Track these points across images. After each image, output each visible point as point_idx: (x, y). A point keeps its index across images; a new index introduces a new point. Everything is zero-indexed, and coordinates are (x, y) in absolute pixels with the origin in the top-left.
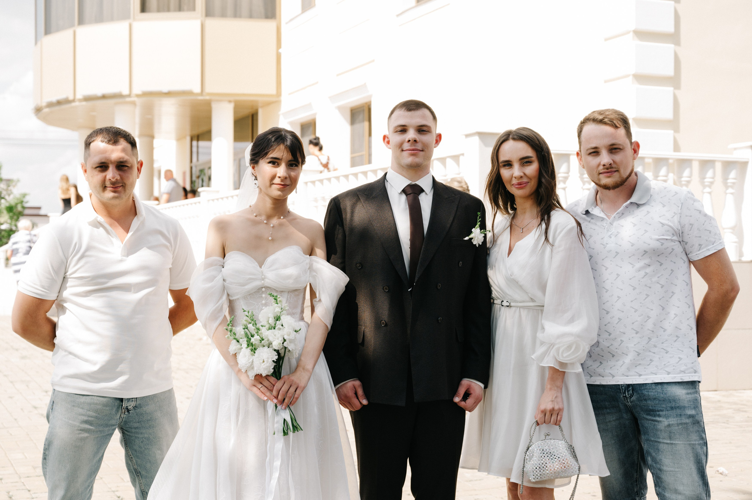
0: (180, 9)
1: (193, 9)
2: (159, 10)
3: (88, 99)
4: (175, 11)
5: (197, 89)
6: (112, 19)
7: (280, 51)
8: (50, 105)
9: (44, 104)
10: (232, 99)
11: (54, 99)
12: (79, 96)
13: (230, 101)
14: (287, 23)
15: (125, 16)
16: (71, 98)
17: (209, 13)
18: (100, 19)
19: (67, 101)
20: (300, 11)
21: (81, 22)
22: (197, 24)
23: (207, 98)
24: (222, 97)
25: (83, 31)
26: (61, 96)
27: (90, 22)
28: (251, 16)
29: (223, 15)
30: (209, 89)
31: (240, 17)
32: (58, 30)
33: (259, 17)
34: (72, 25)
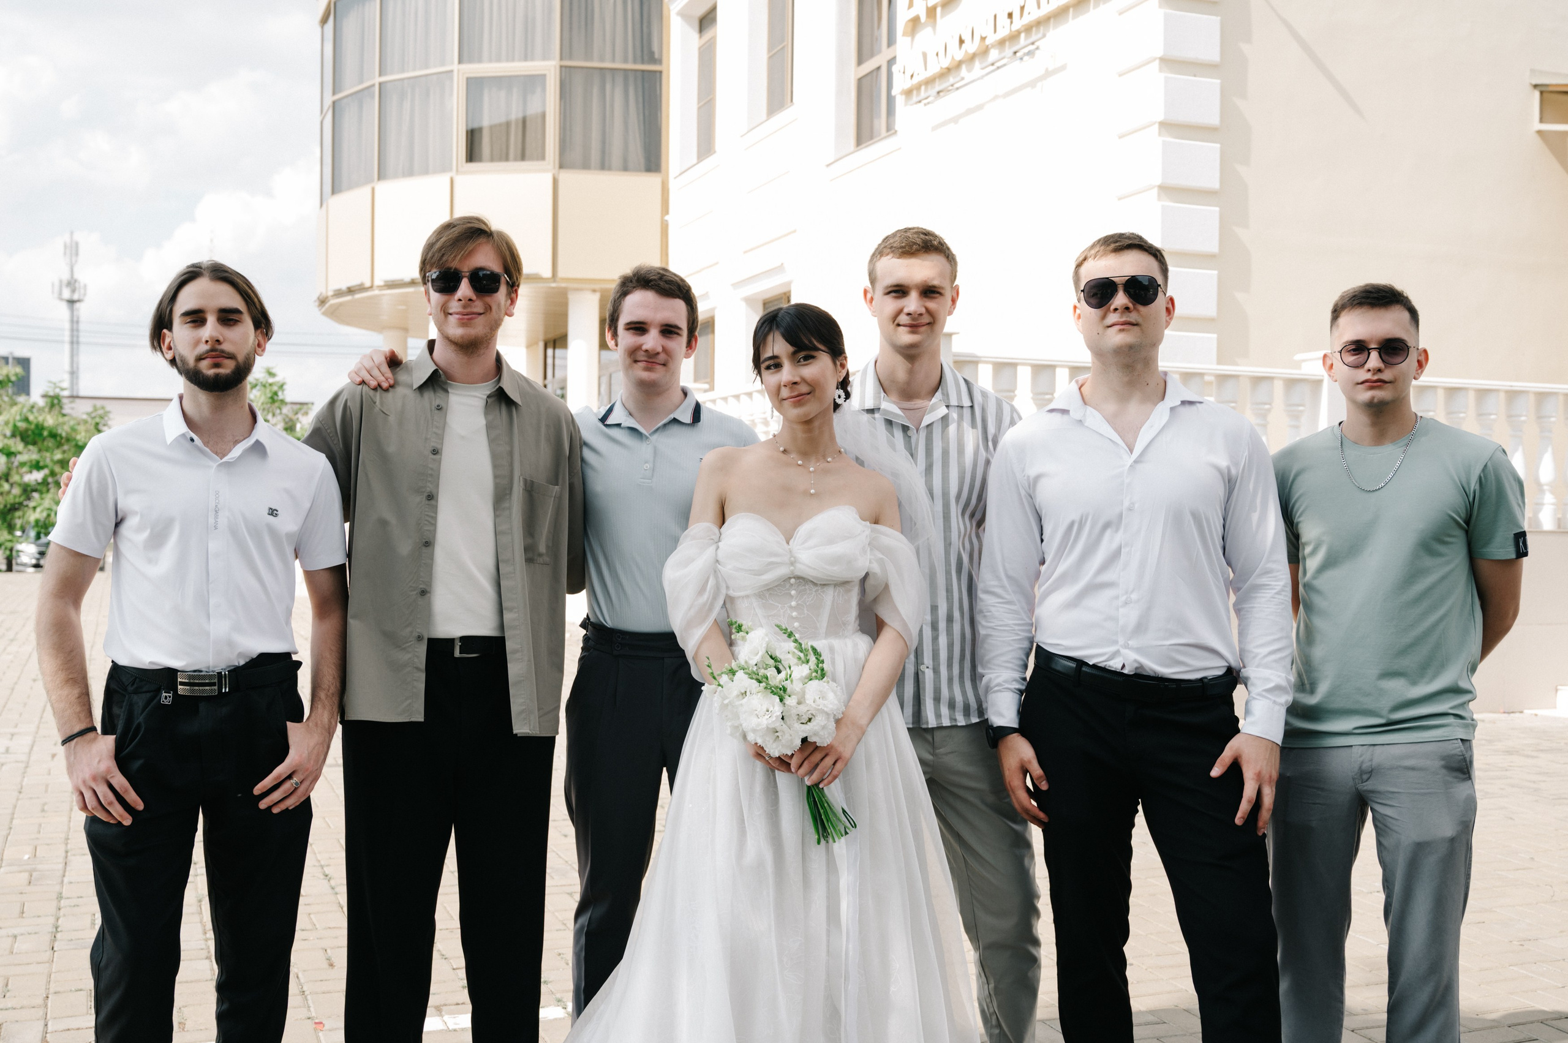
0: (523, 157)
1: (543, 158)
2: (492, 160)
3: (391, 285)
4: (516, 160)
5: (547, 273)
6: (425, 172)
7: (667, 218)
8: (339, 293)
9: (330, 293)
10: (597, 286)
11: (344, 286)
12: (378, 282)
13: (594, 291)
14: (675, 178)
15: (444, 168)
16: (368, 284)
17: (563, 164)
18: (409, 172)
19: (361, 288)
20: (695, 161)
21: (381, 176)
22: (548, 178)
23: (563, 285)
24: (584, 284)
25: (384, 189)
26: (353, 282)
27: (396, 176)
28: (625, 168)
29: (586, 166)
30: (561, 273)
31: (610, 169)
32: (350, 188)
33: (637, 170)
34: (368, 181)
